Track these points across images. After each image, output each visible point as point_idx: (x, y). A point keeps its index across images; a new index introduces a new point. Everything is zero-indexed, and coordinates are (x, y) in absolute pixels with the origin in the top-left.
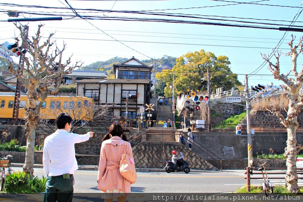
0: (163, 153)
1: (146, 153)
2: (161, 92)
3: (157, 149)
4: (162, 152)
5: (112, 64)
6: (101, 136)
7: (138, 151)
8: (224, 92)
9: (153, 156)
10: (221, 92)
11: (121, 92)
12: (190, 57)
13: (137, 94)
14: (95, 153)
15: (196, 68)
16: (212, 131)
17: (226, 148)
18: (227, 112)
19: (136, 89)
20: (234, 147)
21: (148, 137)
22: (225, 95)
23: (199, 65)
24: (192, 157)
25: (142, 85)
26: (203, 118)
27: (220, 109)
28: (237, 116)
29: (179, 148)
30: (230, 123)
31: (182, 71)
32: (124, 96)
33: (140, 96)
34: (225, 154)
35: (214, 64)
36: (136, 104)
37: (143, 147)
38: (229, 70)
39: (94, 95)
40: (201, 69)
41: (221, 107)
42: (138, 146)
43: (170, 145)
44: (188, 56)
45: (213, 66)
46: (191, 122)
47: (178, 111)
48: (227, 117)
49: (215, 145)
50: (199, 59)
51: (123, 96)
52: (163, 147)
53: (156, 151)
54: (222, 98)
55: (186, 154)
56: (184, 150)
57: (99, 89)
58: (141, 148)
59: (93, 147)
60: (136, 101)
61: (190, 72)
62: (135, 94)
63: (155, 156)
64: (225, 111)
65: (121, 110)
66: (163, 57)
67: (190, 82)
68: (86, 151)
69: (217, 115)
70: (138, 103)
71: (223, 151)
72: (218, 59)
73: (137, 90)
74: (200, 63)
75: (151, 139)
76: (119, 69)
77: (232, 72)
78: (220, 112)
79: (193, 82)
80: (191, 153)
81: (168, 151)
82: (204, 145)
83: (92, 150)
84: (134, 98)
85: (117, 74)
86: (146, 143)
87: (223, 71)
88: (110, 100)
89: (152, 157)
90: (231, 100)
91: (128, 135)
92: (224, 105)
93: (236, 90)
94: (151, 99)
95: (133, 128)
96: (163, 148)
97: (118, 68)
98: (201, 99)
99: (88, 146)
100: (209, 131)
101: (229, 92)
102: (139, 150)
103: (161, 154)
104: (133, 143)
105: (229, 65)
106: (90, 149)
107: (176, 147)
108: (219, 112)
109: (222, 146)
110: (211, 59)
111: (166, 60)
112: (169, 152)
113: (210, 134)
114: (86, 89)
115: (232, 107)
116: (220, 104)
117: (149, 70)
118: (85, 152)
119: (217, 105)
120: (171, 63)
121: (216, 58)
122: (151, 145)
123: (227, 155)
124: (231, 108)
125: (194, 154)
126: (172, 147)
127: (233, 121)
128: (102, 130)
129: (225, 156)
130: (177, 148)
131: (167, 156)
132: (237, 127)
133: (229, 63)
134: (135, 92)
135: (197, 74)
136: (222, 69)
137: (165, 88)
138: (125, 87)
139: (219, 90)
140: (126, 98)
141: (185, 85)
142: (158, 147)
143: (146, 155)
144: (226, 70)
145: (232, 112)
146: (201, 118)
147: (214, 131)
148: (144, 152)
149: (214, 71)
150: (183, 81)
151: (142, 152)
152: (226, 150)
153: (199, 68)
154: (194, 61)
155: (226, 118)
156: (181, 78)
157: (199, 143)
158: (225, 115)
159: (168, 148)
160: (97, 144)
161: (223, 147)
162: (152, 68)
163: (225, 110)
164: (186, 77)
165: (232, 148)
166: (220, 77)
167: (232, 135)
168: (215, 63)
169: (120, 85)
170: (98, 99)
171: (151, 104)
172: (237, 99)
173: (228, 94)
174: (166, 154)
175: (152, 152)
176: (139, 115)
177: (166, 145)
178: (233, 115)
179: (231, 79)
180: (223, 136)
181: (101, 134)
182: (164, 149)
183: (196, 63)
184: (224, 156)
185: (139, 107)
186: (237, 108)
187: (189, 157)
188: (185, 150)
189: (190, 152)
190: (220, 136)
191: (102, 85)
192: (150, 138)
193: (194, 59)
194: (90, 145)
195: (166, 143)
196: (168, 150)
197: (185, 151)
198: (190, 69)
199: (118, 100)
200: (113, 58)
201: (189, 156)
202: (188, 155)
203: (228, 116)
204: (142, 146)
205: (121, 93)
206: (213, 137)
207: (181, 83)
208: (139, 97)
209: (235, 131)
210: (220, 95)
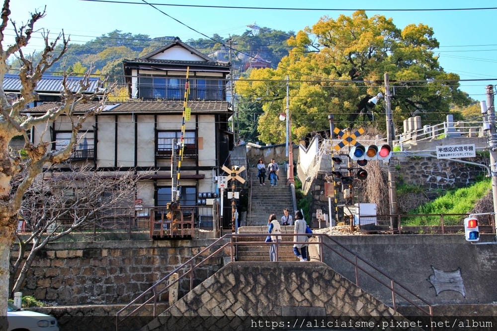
0: (282, 291)
1: (240, 294)
2: (248, 130)
3: (268, 283)
4: (280, 288)
5: (104, 52)
6: (118, 253)
7: (219, 289)
8: (425, 128)
9: (258, 301)
10: (416, 128)
11: (153, 135)
12: (327, 33)
13: (197, 139)
14: (103, 299)
15: (344, 63)
16: (402, 233)
17: (441, 276)
18: (435, 180)
19: (194, 128)
20: (461, 273)
21: (240, 251)
22: (427, 136)
23: (350, 54)
24: (354, 299)
25: (208, 116)
26: (371, 199)
27: (416, 174)
28: (463, 190)
29: (321, 276)
30: (443, 210)
31: (305, 70)
32: (162, 147)
33: (204, 146)
34: (438, 292)
35: (391, 50)
36: (194, 165)
37: (231, 278)
38: (434, 64)
39: (81, 145)
40: (356, 65)
41: (417, 167)
42: (220, 275)
43: (299, 270)
44: (321, 30)
45: (389, 54)
46: (345, 210)
47: (303, 181)
48: (435, 194)
49: (411, 267)
50: (352, 37)
51: (159, 147)
52: (280, 275)
53: (263, 287)
54: (418, 143)
55: (339, 292)
56: (333, 282)
57: (95, 131)
58: (227, 281)
59: (98, 284)
60: (196, 159)
61: (328, 73)
62: (192, 142)
63: (263, 299)
64: (428, 179)
65: (155, 185)
66: (248, 32)
67: (328, 99)
68: (79, 296)
69: (409, 191)
70: (200, 165)
71: (432, 282)
72: (403, 34)
73: (196, 131)
74: (353, 49)
75: (248, 258)
76: (141, 72)
77: (442, 69)
78: (417, 181)
79: (335, 100)
80: (352, 289)
81: (294, 286)
82: (382, 269)
83: (96, 292)
84: (192, 151)
85: (134, 87)
86: (239, 267)
87: (417, 67)
88: (126, 158)
89: (254, 301)
90: (450, 153)
91: (189, 248)
92: (427, 164)
93: (458, 123)
94: (230, 152)
95: (200, 230)
96: (283, 277)
97: (138, 70)
98: (371, 153)
99: (84, 282)
100: (394, 233)
101: (439, 127)
102: (222, 286)
103: (276, 294)
104: (203, 268)
105: (434, 50)
106: (91, 289)
107: (315, 275)
108: (414, 181)
109: (430, 270)
110: (385, 37)
111: (256, 38)
112: (298, 288)
113: (397, 240)
114: (57, 128)
115: (448, 166)
116: (416, 161)
117: (221, 75)
118: (76, 300)
119: (407, 163)
120: (269, 47)
121: (397, 33)
122: (252, 272)
123: (445, 293)
124: (445, 169)
125: (360, 291)
126: (304, 276)
127: (452, 205)
128: (121, 239)
129: (439, 295)
130: (317, 278)
131: (292, 298)
132: (466, 221)
133: (435, 44)
134: (192, 135)
135: (345, 77)
136: (414, 61)
137: (261, 119)
138: (165, 123)
139: (411, 124)
140: (170, 152)
141: (314, 110)
142: (269, 277)
143: (240, 297)
144: (425, 66)
145: (448, 179)
146: (367, 197)
147: (405, 233)
148: (235, 289)
149: (393, 69)
150: (309, 100)
151: (230, 290)
152: (442, 280)
153: (352, 62)
154: (338, 42)
155: (433, 197)
156: (304, 90)
157: (371, 263)
158: (430, 189)
159: (294, 278)
160: (109, 275)
161: (433, 274)
162: (228, 69)
163: (430, 177)
164: (317, 88)
165: (457, 274)
166: (408, 84)
167: (453, 242)
168: (394, 47)
169: (150, 118)
170: (92, 156)
171: (236, 167)
172: (466, 148)
173: (436, 133)
174: (290, 294)
175: (253, 290)
176: (205, 195)
177: (289, 270)
178: (452, 189)
179: (440, 88)
180: (431, 245)
181: (118, 249)
182: (283, 280)
183: (342, 49)
184: (437, 295)
185: (204, 175)
186: (462, 169)
187: (347, 299)
188: (336, 281)
189: (350, 287)
190: (423, 245)
191: (102, 120)
192: (246, 255)
193: (337, 37)
194: (90, 280)
195: (289, 266)
196: (293, 283)
197: (337, 285)
198: (328, 66)
199: (147, 158)
200: (107, 35)
201: (347, 296)
202: (344, 295)
203: (437, 191)
204: (228, 275)
205: (154, 139)
206: (405, 247)
207: (305, 104)
208: (202, 149)
209: (463, 231)
210: (415, 137)
